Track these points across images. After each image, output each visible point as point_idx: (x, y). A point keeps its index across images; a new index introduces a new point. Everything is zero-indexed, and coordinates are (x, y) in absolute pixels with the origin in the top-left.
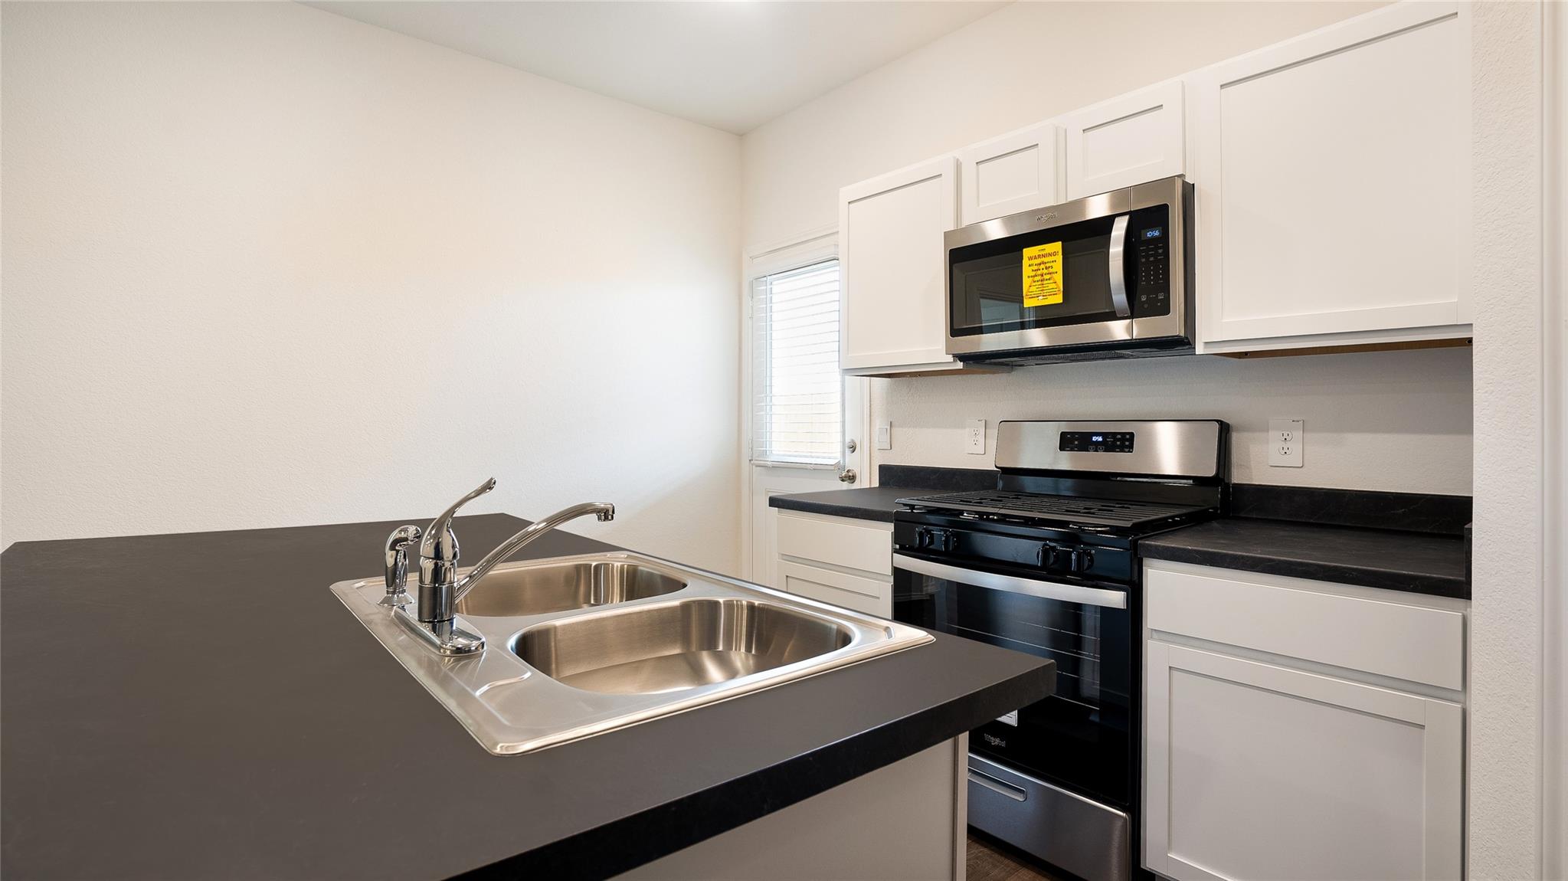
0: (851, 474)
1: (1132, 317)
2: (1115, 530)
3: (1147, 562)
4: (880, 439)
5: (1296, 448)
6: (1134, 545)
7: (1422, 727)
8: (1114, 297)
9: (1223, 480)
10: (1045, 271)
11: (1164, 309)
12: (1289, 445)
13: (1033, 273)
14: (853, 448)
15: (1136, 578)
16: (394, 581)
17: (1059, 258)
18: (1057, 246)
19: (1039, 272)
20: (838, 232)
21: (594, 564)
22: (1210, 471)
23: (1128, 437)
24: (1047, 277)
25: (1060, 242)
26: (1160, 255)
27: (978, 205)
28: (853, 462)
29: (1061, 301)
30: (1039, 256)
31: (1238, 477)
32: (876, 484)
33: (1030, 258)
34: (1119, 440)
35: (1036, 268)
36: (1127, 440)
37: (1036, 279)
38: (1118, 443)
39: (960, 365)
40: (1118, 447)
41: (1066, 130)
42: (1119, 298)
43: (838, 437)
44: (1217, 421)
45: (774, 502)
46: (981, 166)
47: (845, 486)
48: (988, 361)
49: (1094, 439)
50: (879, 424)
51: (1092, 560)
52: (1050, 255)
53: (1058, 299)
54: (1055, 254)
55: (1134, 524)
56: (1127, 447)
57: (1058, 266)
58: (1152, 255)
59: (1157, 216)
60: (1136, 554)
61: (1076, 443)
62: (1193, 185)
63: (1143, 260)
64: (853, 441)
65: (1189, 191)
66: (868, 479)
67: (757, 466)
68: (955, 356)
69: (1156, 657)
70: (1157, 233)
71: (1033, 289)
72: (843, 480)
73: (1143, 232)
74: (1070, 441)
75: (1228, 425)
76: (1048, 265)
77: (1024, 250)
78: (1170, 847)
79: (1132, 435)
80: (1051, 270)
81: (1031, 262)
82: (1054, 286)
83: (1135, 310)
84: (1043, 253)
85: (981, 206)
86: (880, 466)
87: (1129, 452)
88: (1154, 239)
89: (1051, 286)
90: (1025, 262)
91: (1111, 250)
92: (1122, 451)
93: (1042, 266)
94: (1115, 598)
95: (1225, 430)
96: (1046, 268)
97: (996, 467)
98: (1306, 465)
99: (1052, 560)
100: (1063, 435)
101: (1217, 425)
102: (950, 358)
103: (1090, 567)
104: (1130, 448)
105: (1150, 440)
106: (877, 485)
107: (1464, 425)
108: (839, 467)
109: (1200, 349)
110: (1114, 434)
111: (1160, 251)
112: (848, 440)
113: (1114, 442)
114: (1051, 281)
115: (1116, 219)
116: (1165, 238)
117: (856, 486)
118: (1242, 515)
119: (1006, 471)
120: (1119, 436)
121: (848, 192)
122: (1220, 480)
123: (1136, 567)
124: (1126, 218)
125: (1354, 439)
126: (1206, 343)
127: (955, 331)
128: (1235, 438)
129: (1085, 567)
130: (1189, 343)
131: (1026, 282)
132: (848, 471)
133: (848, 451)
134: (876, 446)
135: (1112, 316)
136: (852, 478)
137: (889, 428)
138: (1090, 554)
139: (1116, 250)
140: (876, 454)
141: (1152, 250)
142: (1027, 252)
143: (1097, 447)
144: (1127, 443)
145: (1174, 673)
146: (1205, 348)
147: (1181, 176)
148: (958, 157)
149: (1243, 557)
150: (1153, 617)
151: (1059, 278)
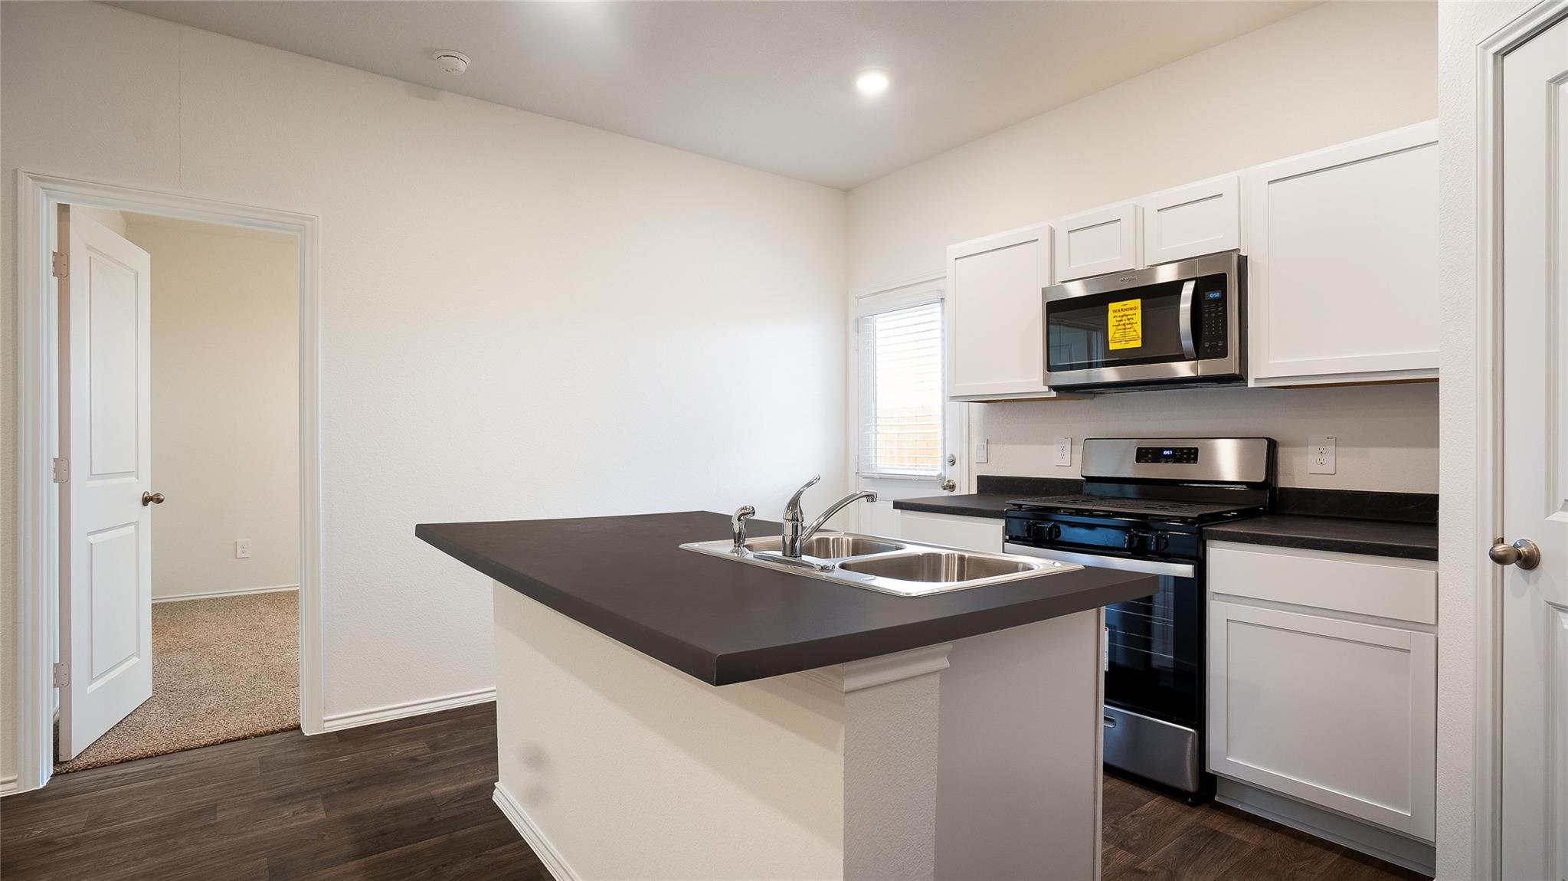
0: (951, 484)
1: (1197, 359)
2: (1183, 520)
3: (1209, 542)
4: (977, 453)
5: (1329, 459)
6: (1200, 531)
7: (1409, 651)
8: (1183, 342)
9: (1271, 485)
10: (1127, 322)
11: (1223, 353)
12: (1324, 457)
13: (1117, 323)
14: (953, 462)
15: (1201, 555)
16: (739, 541)
17: (1139, 312)
18: (1137, 302)
19: (1122, 323)
20: (946, 277)
21: (831, 538)
22: (1260, 477)
23: (1193, 451)
24: (1127, 326)
25: (1139, 300)
26: (1220, 312)
27: (1069, 266)
28: (952, 474)
29: (1140, 346)
30: (1122, 310)
31: (1283, 482)
32: (974, 491)
33: (1115, 311)
34: (1185, 453)
35: (1120, 319)
36: (1192, 454)
37: (1120, 327)
38: (1185, 456)
39: (1054, 394)
40: (1185, 459)
41: (1143, 209)
42: (1187, 343)
43: (940, 454)
44: (1266, 438)
45: (897, 505)
46: (1071, 234)
47: (946, 493)
48: (1077, 391)
49: (1165, 453)
50: (977, 441)
51: (1167, 543)
52: (1131, 309)
53: (1138, 344)
54: (1135, 309)
55: (1199, 516)
56: (1193, 459)
57: (1137, 317)
58: (1213, 312)
59: (1218, 282)
60: (1201, 537)
61: (1150, 456)
62: (1246, 257)
63: (1207, 315)
64: (952, 456)
65: (1243, 262)
66: (967, 487)
67: (864, 478)
68: (1050, 387)
69: (1217, 613)
70: (1217, 295)
71: (1117, 335)
72: (945, 489)
73: (1206, 293)
74: (1144, 455)
75: (1275, 441)
76: (1129, 317)
77: (1110, 304)
78: (1228, 754)
79: (1196, 450)
80: (1131, 321)
81: (1115, 314)
82: (1134, 333)
83: (1199, 353)
84: (1125, 307)
85: (1072, 267)
86: (978, 477)
87: (1194, 463)
88: (1215, 300)
89: (1132, 333)
90: (1111, 315)
91: (1181, 306)
92: (1188, 462)
93: (1125, 318)
94: (1185, 570)
95: (1272, 446)
96: (1129, 319)
97: (1082, 476)
98: (1338, 471)
99: (1136, 543)
100: (1139, 450)
101: (1266, 441)
102: (1046, 389)
103: (1165, 547)
104: (1195, 460)
105: (1211, 455)
106: (976, 493)
107: (1433, 441)
108: (941, 478)
109: (1251, 384)
110: (1182, 449)
111: (1220, 309)
112: (948, 455)
113: (1181, 456)
114: (1132, 330)
115: (1185, 283)
116: (1223, 300)
117: (956, 493)
118: (1286, 512)
119: (1090, 479)
120: (1185, 451)
121: (955, 249)
122: (1268, 484)
123: (1201, 548)
124: (1194, 282)
125: (1376, 453)
126: (1256, 379)
127: (1050, 368)
128: (1281, 452)
129: (1162, 547)
130: (1242, 379)
131: (1111, 330)
132: (949, 481)
133: (948, 464)
134: (974, 459)
135: (1181, 358)
136: (952, 488)
137: (986, 444)
138: (1165, 538)
139: (1185, 305)
140: (974, 466)
141: (1213, 308)
142: (1112, 306)
143: (1167, 459)
144: (1192, 456)
145: (1230, 624)
146: (1255, 382)
147: (1238, 250)
148: (1052, 226)
149: (1282, 537)
150: (1215, 582)
151: (1139, 328)
